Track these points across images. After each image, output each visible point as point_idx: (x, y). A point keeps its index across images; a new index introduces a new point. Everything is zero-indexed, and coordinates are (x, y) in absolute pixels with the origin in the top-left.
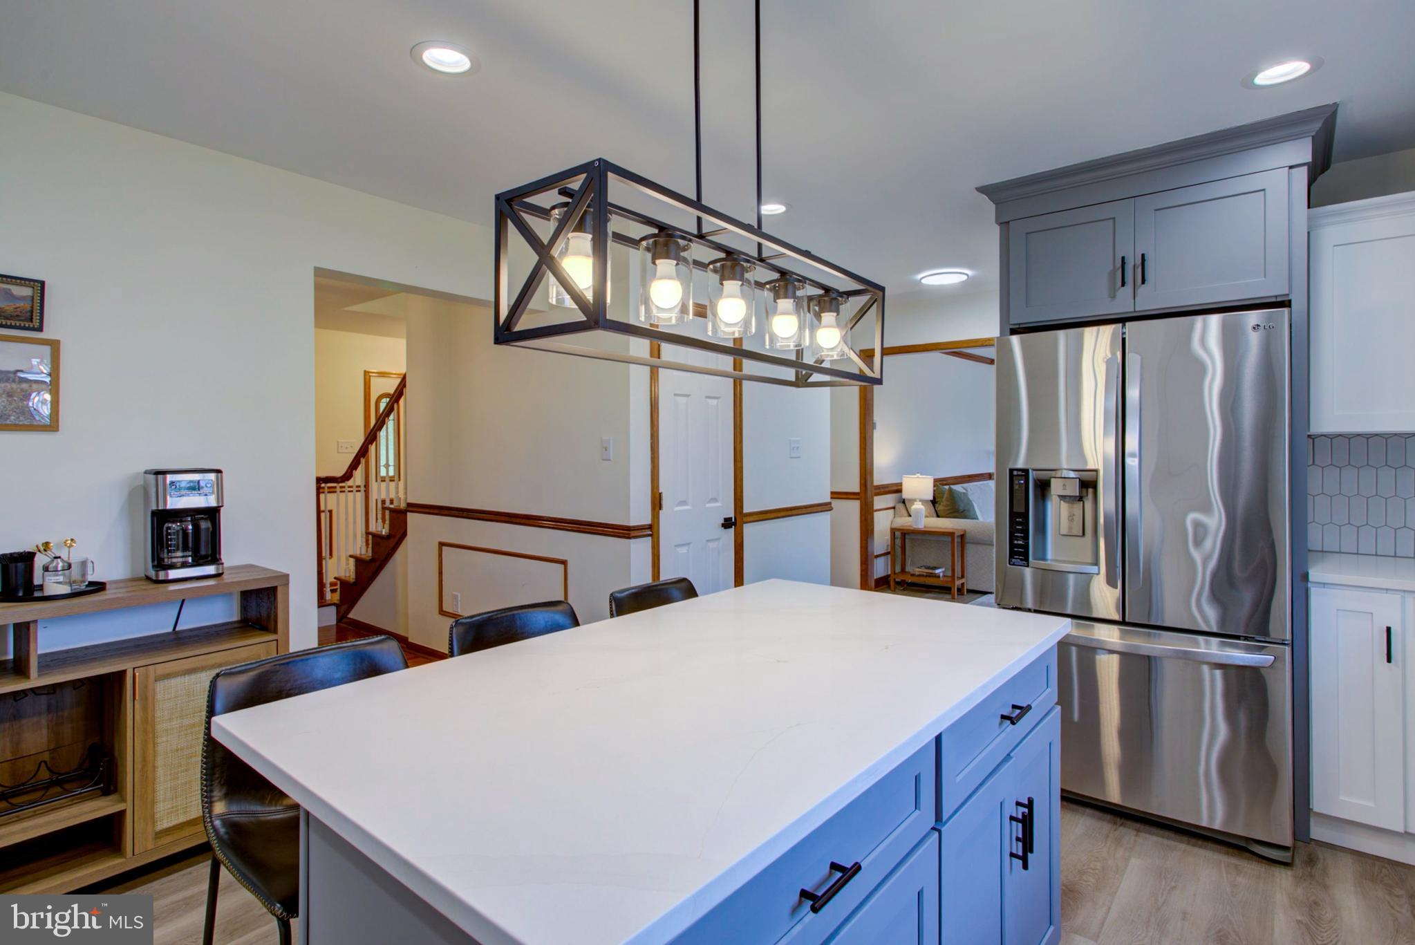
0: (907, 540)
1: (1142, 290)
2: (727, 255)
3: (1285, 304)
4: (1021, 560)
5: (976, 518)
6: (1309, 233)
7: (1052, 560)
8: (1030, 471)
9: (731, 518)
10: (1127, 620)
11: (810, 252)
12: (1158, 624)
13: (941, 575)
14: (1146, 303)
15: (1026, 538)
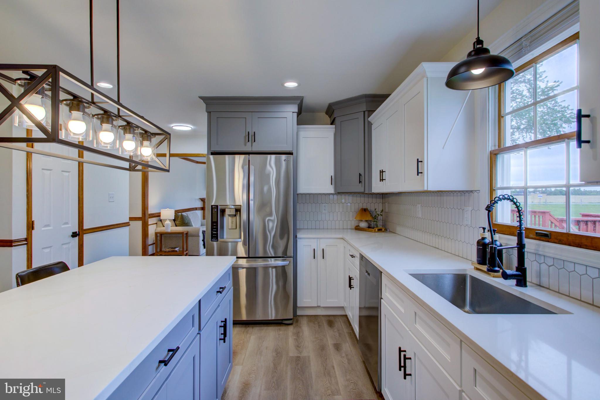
0: (163, 238)
1: (254, 144)
2: (104, 112)
3: (291, 154)
4: (215, 239)
5: (192, 226)
6: (297, 133)
7: (226, 238)
8: (219, 206)
9: (77, 232)
10: (250, 256)
11: (143, 117)
12: (258, 256)
13: (178, 250)
14: (255, 149)
15: (217, 231)
